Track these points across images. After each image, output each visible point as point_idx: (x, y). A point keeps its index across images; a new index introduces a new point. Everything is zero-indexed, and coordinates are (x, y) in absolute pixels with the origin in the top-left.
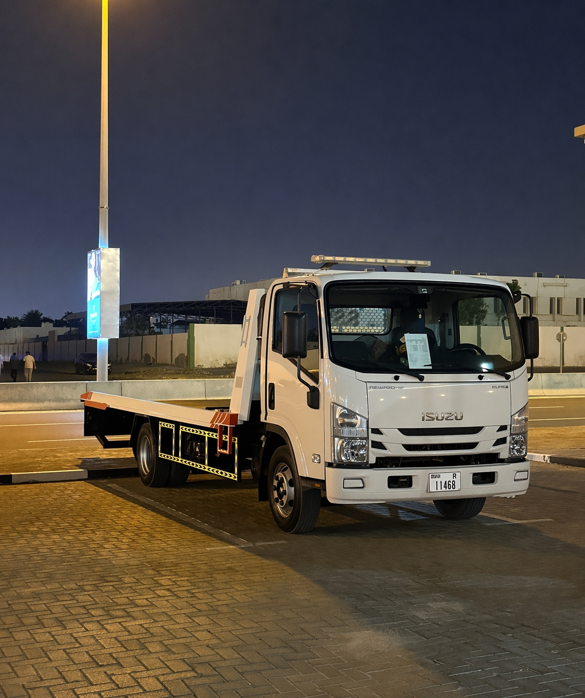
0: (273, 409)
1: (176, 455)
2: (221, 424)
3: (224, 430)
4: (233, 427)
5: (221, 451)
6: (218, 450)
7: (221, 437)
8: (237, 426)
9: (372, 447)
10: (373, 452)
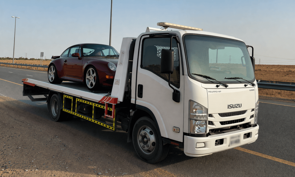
0: (142, 97)
1: (74, 111)
2: (107, 102)
3: (110, 106)
4: (115, 105)
5: (107, 116)
6: (105, 115)
7: (107, 108)
8: (117, 104)
9: (209, 124)
10: (209, 127)
